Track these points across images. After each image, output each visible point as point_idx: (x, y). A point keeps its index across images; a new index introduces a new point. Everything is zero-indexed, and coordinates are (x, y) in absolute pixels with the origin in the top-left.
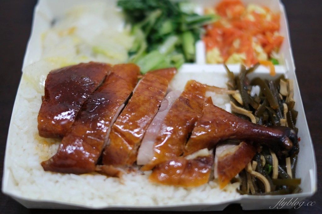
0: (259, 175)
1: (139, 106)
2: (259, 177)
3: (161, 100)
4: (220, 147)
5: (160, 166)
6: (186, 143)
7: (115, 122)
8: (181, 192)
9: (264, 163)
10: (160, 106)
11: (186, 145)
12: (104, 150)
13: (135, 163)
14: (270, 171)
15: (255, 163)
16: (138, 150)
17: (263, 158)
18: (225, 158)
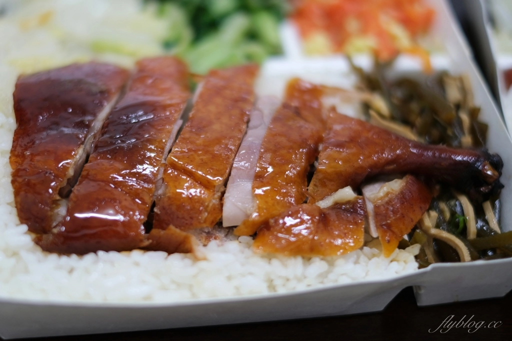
0: (445, 235)
1: (210, 123)
2: (446, 238)
3: (249, 111)
4: (368, 186)
5: (272, 221)
6: (309, 181)
7: (170, 151)
8: (318, 265)
9: (448, 215)
10: (248, 122)
11: (308, 186)
12: (154, 205)
13: (219, 224)
14: (461, 225)
15: (434, 214)
16: (221, 198)
17: (443, 206)
18: (386, 199)
